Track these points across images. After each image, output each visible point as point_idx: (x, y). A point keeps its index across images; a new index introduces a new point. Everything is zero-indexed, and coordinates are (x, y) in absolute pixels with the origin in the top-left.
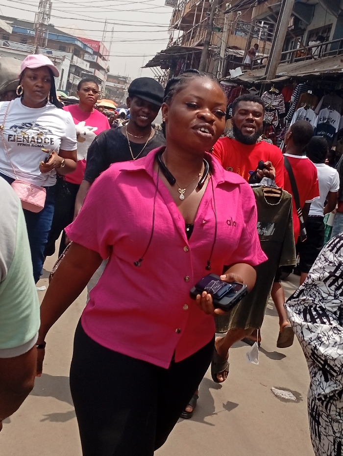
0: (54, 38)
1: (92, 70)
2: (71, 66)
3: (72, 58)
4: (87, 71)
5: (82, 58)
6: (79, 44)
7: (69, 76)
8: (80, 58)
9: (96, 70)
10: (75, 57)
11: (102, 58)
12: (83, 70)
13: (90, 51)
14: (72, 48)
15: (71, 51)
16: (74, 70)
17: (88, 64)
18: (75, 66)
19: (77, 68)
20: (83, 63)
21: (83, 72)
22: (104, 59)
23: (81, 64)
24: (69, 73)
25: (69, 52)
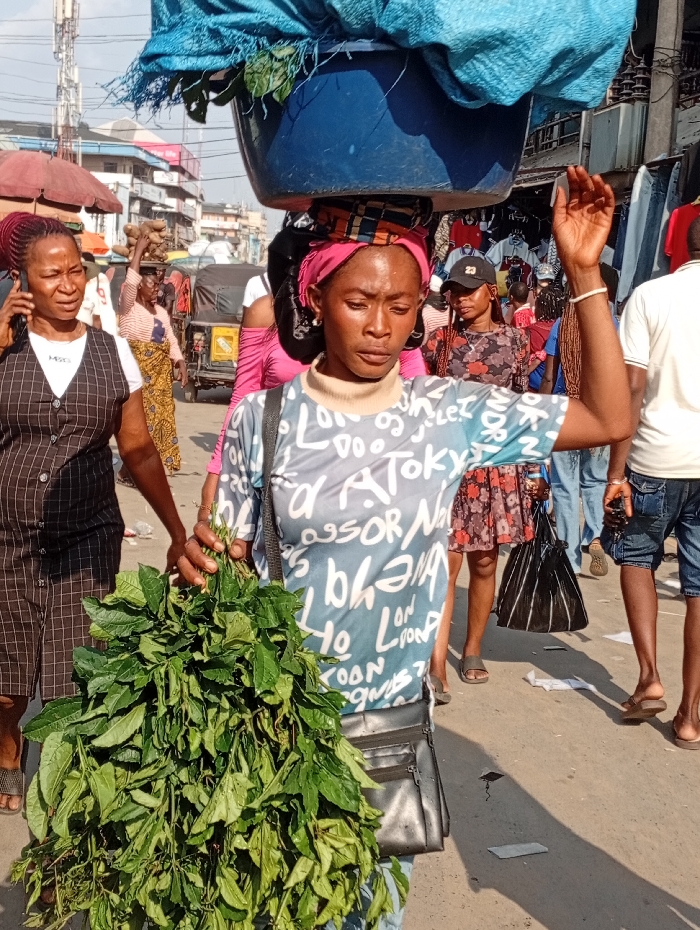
0: (94, 150)
1: (173, 203)
2: (132, 199)
3: (133, 186)
4: (163, 205)
5: (149, 181)
6: (142, 155)
8: (147, 182)
9: (181, 202)
10: (136, 181)
11: (186, 174)
12: (154, 204)
13: (163, 165)
14: (129, 165)
15: (127, 168)
16: (137, 207)
17: (163, 191)
18: (138, 198)
19: (143, 201)
20: (153, 191)
21: (154, 208)
22: (191, 178)
23: (151, 193)
24: (130, 214)
25: (124, 172)
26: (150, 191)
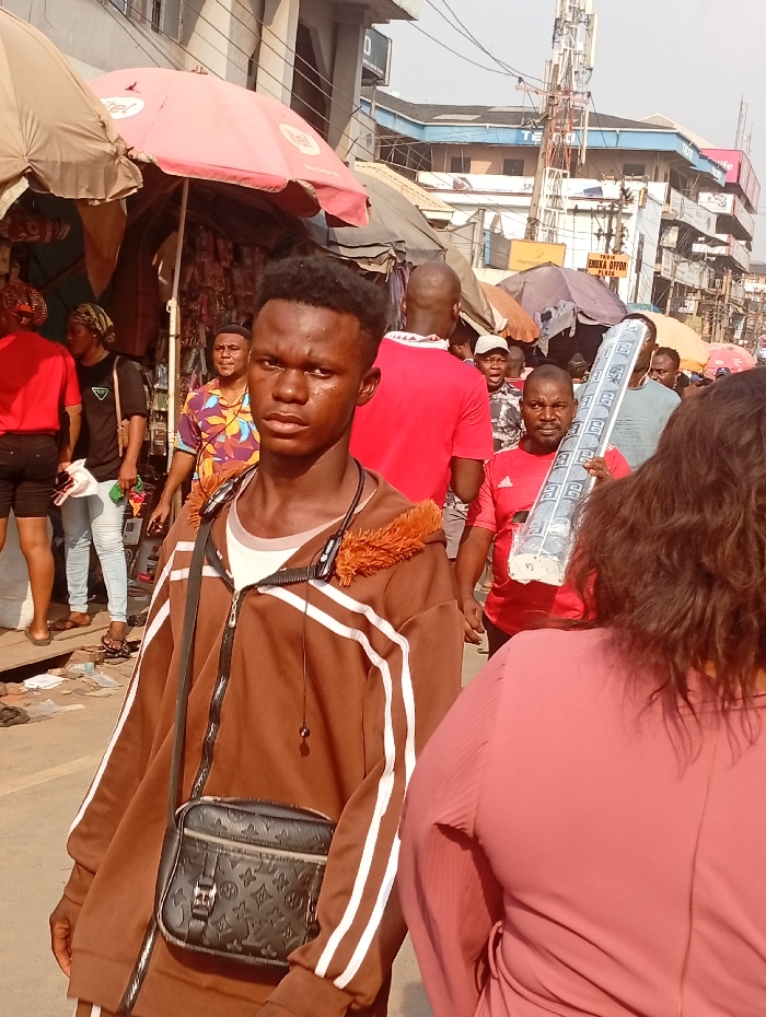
0: (608, 141)
2: (666, 224)
3: (668, 201)
6: (688, 153)
7: (659, 260)
8: (690, 197)
9: (733, 240)
10: (673, 191)
14: (664, 169)
15: (661, 175)
16: (672, 237)
18: (675, 223)
20: (698, 214)
22: (750, 206)
23: (695, 218)
24: (660, 249)
25: (655, 180)
26: (694, 214)
